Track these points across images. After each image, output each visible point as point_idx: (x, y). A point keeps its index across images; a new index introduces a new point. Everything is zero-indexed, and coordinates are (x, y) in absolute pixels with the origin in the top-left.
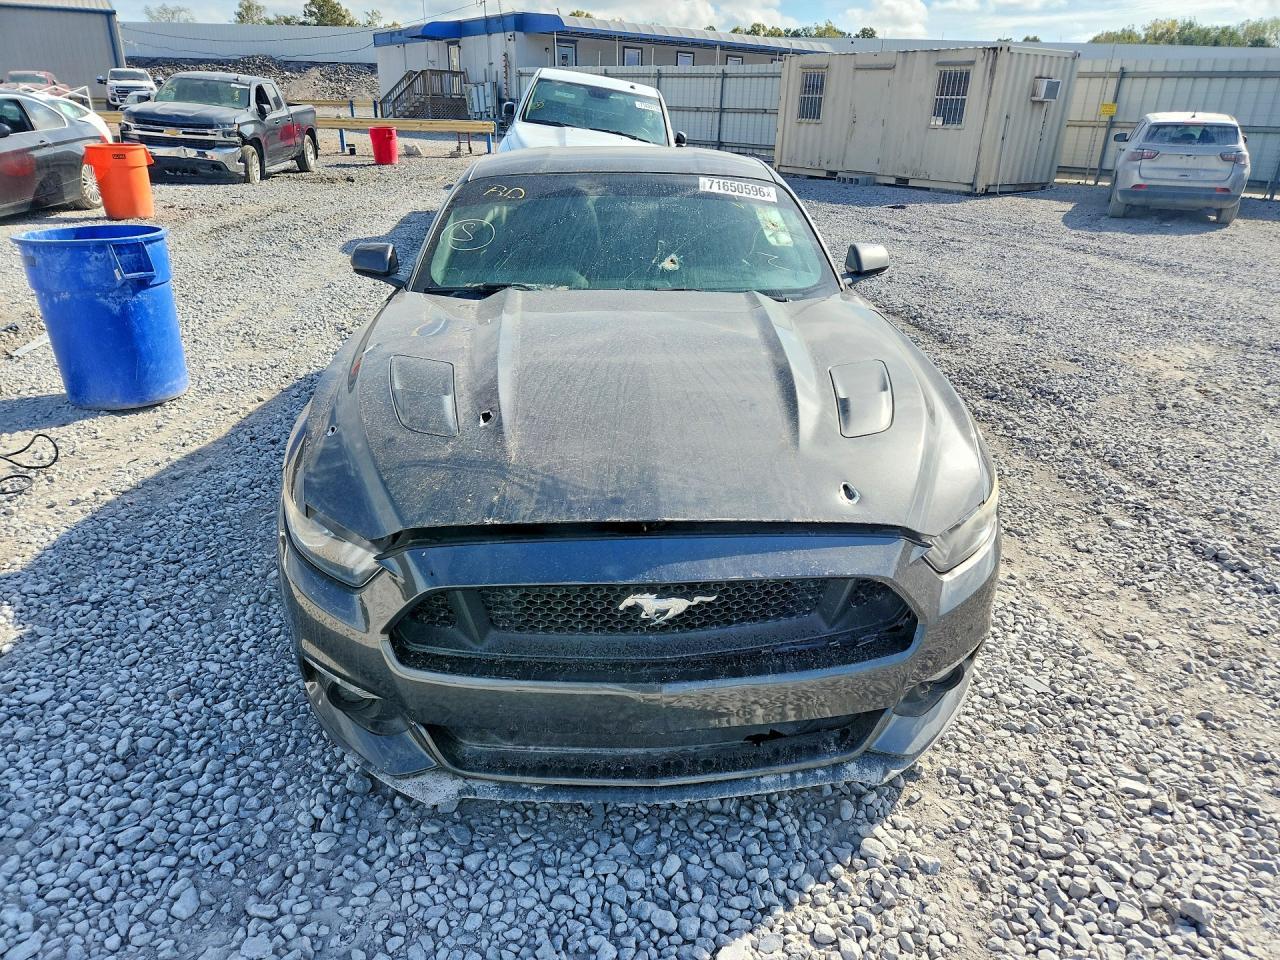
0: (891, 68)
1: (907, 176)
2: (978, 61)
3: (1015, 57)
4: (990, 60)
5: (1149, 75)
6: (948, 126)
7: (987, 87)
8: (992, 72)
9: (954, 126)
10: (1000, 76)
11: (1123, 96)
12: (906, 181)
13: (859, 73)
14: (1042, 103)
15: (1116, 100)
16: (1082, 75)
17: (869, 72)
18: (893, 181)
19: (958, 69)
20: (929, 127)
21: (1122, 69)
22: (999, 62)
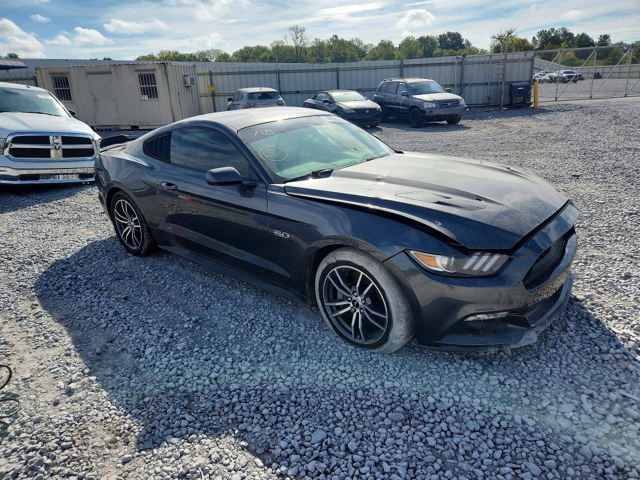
0: (109, 73)
1: (137, 124)
2: (157, 69)
3: (174, 67)
4: (163, 68)
5: (222, 74)
6: (152, 99)
7: (166, 81)
8: (166, 74)
9: (155, 99)
10: (171, 76)
11: (214, 83)
12: (137, 127)
13: (90, 76)
14: (189, 86)
15: (212, 85)
16: (199, 74)
17: (97, 75)
18: (130, 128)
19: (145, 73)
20: (141, 100)
21: (210, 71)
22: (168, 69)
